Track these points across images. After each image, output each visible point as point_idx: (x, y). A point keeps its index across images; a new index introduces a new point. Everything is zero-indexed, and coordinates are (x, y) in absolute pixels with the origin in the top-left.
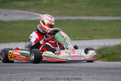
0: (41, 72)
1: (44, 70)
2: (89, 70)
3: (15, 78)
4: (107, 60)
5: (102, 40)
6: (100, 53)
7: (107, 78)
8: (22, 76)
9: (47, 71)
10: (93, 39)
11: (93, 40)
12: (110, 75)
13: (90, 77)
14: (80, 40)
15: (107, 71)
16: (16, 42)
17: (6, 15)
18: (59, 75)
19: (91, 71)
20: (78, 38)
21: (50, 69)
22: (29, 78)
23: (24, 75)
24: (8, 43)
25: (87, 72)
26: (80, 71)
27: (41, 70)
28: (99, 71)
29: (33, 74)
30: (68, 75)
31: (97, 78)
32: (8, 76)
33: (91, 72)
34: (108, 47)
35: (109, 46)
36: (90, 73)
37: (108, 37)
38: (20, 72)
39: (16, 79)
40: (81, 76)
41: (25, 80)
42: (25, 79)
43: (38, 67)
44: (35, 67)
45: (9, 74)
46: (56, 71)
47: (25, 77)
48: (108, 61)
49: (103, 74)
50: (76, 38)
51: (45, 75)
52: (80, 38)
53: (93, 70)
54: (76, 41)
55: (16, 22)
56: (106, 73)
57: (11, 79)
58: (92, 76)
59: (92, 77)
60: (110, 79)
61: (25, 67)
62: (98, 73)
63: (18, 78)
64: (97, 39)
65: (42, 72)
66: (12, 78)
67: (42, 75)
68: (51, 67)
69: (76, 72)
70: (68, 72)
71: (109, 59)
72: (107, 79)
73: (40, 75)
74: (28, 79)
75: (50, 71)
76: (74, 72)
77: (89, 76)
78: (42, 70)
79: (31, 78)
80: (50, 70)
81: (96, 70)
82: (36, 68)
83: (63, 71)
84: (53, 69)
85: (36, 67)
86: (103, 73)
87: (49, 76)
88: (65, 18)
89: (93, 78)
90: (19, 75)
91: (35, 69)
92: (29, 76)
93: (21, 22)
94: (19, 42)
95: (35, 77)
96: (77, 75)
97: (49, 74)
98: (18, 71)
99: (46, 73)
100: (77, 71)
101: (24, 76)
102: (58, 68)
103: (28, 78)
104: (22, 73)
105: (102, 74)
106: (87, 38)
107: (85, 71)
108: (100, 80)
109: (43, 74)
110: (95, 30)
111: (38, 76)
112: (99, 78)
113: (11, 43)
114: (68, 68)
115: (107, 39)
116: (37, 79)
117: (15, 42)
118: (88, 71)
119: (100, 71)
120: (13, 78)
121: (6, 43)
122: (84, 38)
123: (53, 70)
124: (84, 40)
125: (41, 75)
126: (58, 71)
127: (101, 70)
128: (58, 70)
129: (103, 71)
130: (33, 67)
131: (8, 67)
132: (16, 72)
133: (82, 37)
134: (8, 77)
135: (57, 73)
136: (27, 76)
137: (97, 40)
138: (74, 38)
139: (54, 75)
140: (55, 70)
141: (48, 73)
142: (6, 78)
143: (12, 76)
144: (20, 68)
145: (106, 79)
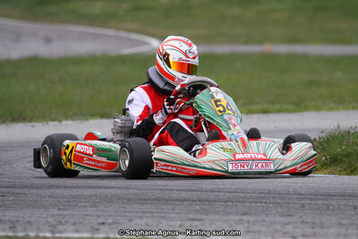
0: (149, 206)
1: (158, 199)
2: (291, 199)
3: (72, 221)
4: (345, 169)
5: (330, 113)
6: (324, 149)
7: (343, 222)
8: (92, 215)
9: (168, 201)
10: (306, 109)
11: (306, 113)
12: (353, 213)
13: (295, 219)
14: (265, 112)
15: (343, 202)
16: (76, 120)
17: (48, 40)
18: (202, 214)
19: (296, 204)
20: (259, 107)
21: (175, 195)
22: (114, 223)
23: (100, 213)
24: (53, 120)
25: (285, 205)
26: (266, 203)
27: (148, 200)
28: (320, 202)
29: (126, 212)
30: (227, 214)
31: (314, 223)
32: (53, 215)
33: (298, 206)
34: (349, 132)
35: (352, 131)
36: (295, 208)
37: (349, 103)
38: (88, 205)
39: (74, 224)
40: (267, 215)
41: (102, 226)
42: (103, 224)
43: (141, 191)
44: (131, 191)
45: (55, 211)
46: (194, 201)
47: (100, 220)
48: (348, 174)
49: (333, 210)
50: (253, 108)
51: (163, 215)
52: (266, 106)
53: (304, 198)
54: (255, 116)
55: (77, 61)
56: (342, 207)
57: (60, 223)
58: (301, 217)
59: (300, 220)
60: (352, 224)
61: (102, 190)
62: (317, 209)
63: (80, 223)
64: (318, 109)
65: (151, 204)
66: (63, 221)
67: (152, 212)
68: (178, 190)
69: (253, 204)
70: (230, 204)
71: (352, 169)
72: (344, 225)
73: (147, 215)
74: (110, 224)
75: (177, 202)
76: (248, 204)
77: (291, 215)
78: (153, 200)
79: (118, 223)
80: (177, 200)
81: (312, 199)
82: (135, 194)
83: (215, 201)
84: (184, 195)
85: (136, 191)
86: (331, 208)
87: (172, 215)
88: (223, 49)
89: (303, 222)
90: (84, 213)
91: (131, 196)
92: (115, 216)
93: (92, 59)
94: (87, 120)
95: (131, 220)
96: (254, 214)
97: (174, 210)
98: (81, 202)
99: (164, 207)
100: (256, 202)
101: (98, 216)
102: (199, 193)
103: (110, 221)
104: (94, 209)
105: (328, 212)
106: (288, 106)
107: (279, 201)
108: (322, 228)
109: (154, 211)
110: (310, 84)
111: (141, 218)
112: (321, 223)
113: (64, 122)
114: (228, 194)
115: (347, 109)
116: (136, 225)
117: (73, 120)
118: (289, 203)
119: (325, 202)
120: (66, 222)
121: (47, 121)
122: (278, 107)
123: (186, 200)
124: (279, 111)
125: (149, 212)
126: (198, 203)
127: (327, 200)
128: (200, 200)
129: (334, 203)
130: (125, 192)
131: (53, 191)
132: (75, 206)
133: (273, 103)
134: (51, 220)
135: (198, 208)
136: (109, 216)
137: (316, 113)
138: (249, 107)
139: (187, 213)
140: (190, 200)
141: (168, 207)
142: (47, 222)
143: (64, 216)
144: (88, 192)
145: (340, 224)
